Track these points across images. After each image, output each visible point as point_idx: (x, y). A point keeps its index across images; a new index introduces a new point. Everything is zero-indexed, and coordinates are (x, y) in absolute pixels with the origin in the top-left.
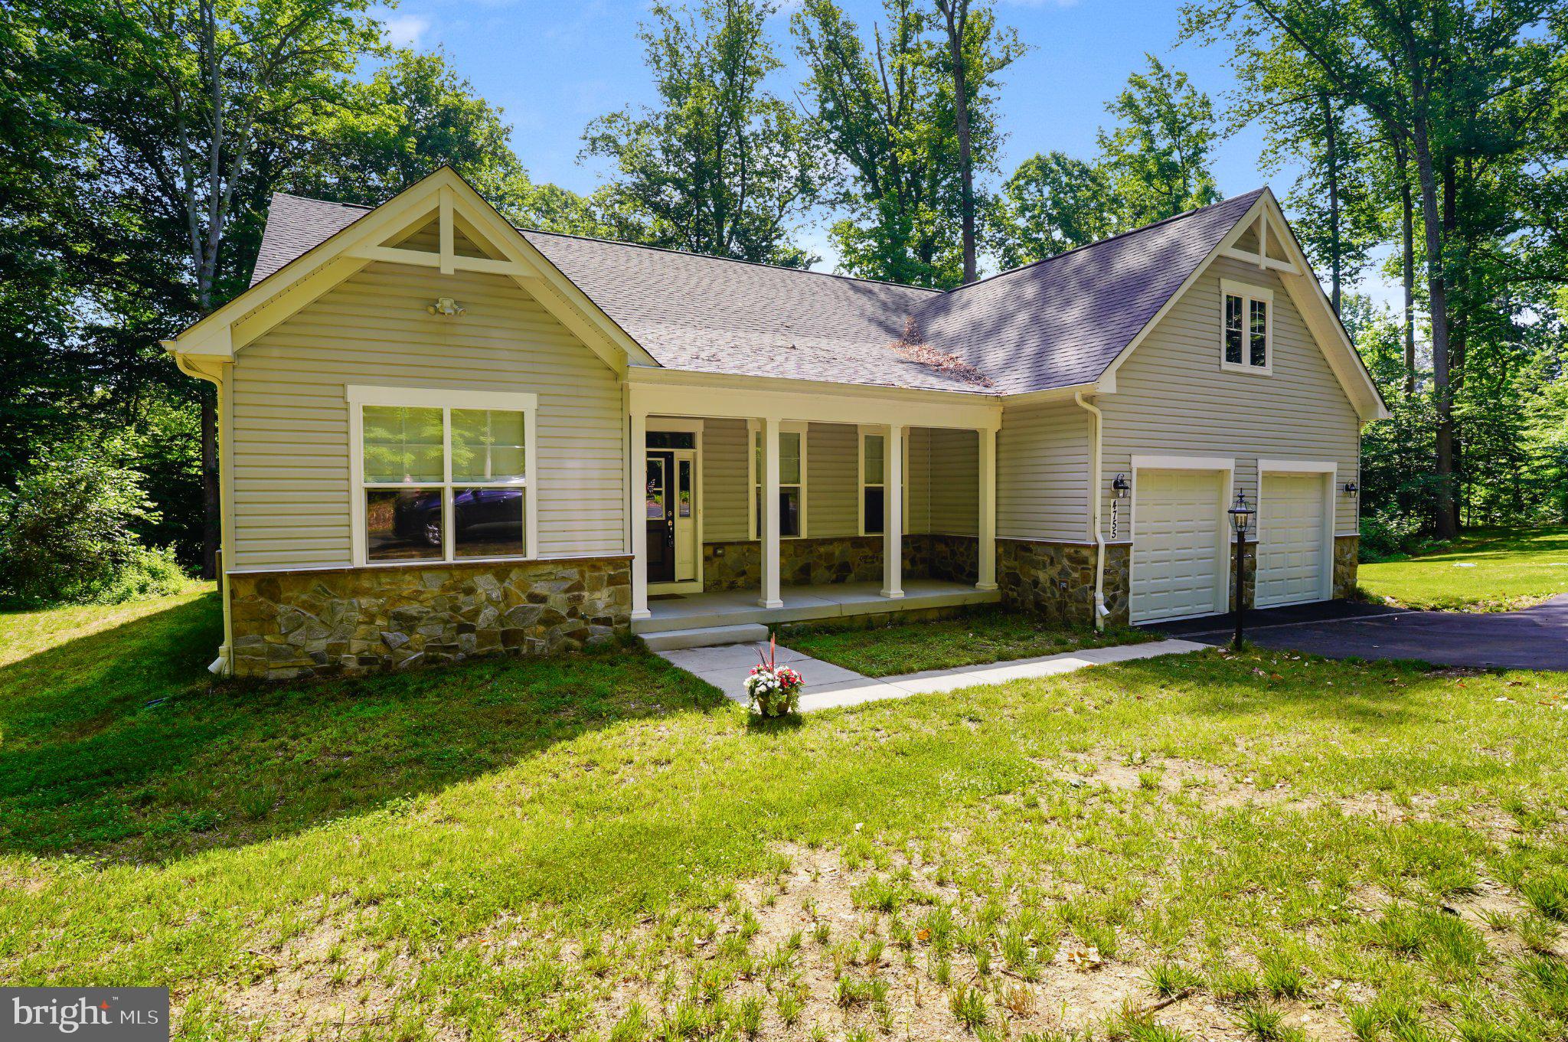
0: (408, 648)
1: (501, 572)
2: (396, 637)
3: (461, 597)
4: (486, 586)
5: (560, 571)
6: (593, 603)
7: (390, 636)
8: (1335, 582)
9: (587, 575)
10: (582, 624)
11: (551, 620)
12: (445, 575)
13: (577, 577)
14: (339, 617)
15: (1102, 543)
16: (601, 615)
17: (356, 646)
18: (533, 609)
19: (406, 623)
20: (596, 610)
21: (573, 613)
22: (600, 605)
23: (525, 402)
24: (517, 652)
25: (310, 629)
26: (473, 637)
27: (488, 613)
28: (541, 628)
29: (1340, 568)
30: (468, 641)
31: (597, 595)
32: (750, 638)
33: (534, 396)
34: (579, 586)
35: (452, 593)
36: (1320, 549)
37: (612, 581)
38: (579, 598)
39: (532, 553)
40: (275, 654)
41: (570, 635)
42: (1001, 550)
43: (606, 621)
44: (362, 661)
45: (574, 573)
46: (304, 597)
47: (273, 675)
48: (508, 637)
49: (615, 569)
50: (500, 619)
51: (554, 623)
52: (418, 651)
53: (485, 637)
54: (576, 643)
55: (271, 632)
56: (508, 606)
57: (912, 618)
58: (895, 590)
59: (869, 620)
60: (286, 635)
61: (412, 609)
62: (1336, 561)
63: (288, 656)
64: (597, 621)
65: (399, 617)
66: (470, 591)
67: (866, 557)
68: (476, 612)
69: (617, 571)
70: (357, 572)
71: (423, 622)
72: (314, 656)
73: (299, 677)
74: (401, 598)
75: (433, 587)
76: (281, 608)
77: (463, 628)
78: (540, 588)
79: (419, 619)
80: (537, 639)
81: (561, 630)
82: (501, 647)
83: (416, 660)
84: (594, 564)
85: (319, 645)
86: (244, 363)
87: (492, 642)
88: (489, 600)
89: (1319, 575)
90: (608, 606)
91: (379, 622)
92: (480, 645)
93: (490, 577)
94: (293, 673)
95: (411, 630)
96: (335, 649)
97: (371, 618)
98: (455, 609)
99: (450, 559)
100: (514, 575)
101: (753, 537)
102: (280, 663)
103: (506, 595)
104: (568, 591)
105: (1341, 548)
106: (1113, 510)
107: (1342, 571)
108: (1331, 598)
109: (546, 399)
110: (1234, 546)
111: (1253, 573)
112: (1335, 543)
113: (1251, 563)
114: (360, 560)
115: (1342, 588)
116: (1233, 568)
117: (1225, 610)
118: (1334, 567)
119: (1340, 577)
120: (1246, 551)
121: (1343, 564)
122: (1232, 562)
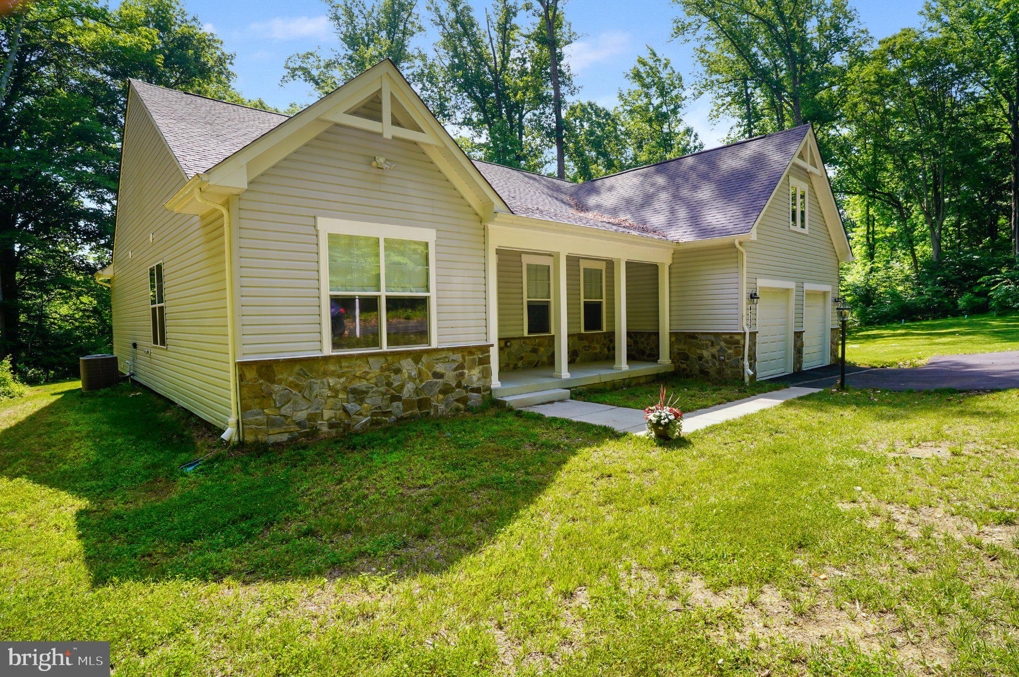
0: (360, 414)
1: (417, 357)
2: (352, 407)
3: (392, 375)
4: (407, 365)
5: (452, 356)
6: (470, 378)
7: (349, 406)
8: (831, 354)
9: (467, 358)
10: (464, 393)
11: (446, 390)
12: (382, 360)
13: (461, 360)
14: (314, 394)
15: (747, 331)
16: (475, 386)
17: (327, 414)
18: (436, 383)
19: (359, 395)
20: (472, 383)
21: (459, 385)
22: (475, 378)
23: (428, 235)
24: (428, 413)
25: (295, 403)
26: (400, 404)
27: (410, 387)
28: (441, 396)
30: (397, 408)
31: (473, 372)
32: (561, 398)
33: (434, 231)
34: (461, 366)
35: (387, 373)
36: (823, 336)
37: (480, 362)
38: (462, 375)
39: (434, 344)
40: (271, 423)
41: (458, 400)
42: (673, 339)
43: (477, 390)
44: (331, 426)
45: (458, 357)
46: (291, 379)
47: (273, 439)
48: (423, 403)
49: (482, 353)
50: (417, 391)
51: (448, 393)
52: (366, 416)
53: (408, 404)
54: (462, 406)
55: (269, 407)
56: (421, 381)
58: (623, 365)
60: (279, 408)
61: (361, 384)
62: (831, 342)
63: (281, 424)
64: (473, 390)
65: (354, 391)
66: (398, 371)
68: (402, 387)
69: (486, 355)
70: (326, 359)
71: (370, 395)
72: (299, 424)
73: (290, 440)
74: (355, 378)
75: (375, 368)
76: (276, 387)
77: (395, 398)
78: (440, 368)
79: (367, 392)
80: (440, 404)
81: (452, 397)
82: (416, 411)
83: (366, 422)
84: (470, 350)
85: (302, 415)
86: (246, 196)
87: (412, 408)
88: (410, 377)
89: (823, 351)
90: (479, 379)
91: (341, 396)
92: (405, 410)
93: (409, 360)
94: (285, 437)
95: (361, 401)
96: (312, 418)
97: (336, 392)
98: (389, 384)
99: (385, 348)
100: (424, 359)
101: (526, 334)
102: (277, 430)
103: (420, 373)
104: (456, 369)
105: (833, 336)
106: (750, 311)
107: (833, 348)
108: (829, 364)
109: (441, 234)
110: (794, 334)
111: (802, 350)
112: (829, 332)
113: (801, 343)
114: (327, 351)
115: (833, 357)
116: (795, 346)
117: (791, 371)
118: (831, 346)
119: (832, 351)
120: (800, 337)
121: (834, 344)
122: (794, 343)
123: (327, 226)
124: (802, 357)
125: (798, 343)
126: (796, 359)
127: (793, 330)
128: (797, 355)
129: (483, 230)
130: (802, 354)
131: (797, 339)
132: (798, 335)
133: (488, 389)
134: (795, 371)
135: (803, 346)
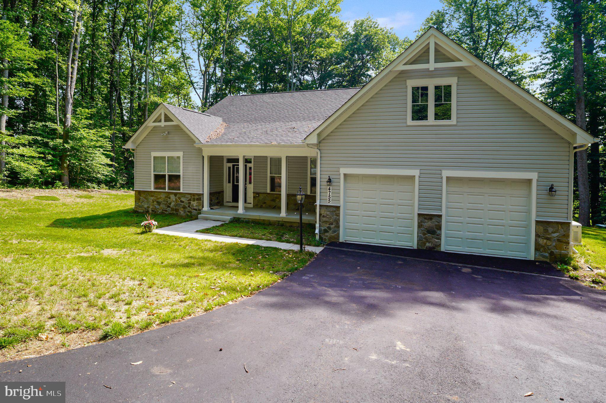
1: (175, 194)
3: (168, 199)
4: (173, 197)
5: (187, 196)
6: (193, 205)
7: (156, 206)
8: (536, 249)
9: (192, 197)
10: (191, 210)
11: (184, 207)
12: (166, 194)
14: (149, 201)
15: (318, 204)
16: (195, 208)
17: (151, 207)
18: (181, 204)
19: (159, 203)
21: (189, 206)
22: (195, 205)
23: (180, 154)
24: (178, 214)
25: (145, 202)
26: (170, 209)
27: (173, 204)
28: (182, 209)
30: (169, 209)
31: (194, 202)
33: (182, 153)
34: (190, 200)
37: (198, 199)
38: (190, 203)
39: (181, 191)
40: (140, 207)
41: (188, 212)
43: (196, 210)
44: (152, 211)
45: (189, 196)
46: (144, 196)
47: (140, 211)
48: (176, 210)
49: (198, 196)
50: (175, 206)
52: (160, 210)
53: (173, 209)
54: (189, 214)
56: (176, 202)
57: (288, 225)
58: (283, 213)
59: (270, 222)
60: (141, 203)
61: (160, 200)
62: (537, 235)
63: (142, 207)
64: (194, 209)
65: (157, 202)
66: (170, 198)
67: (310, 202)
68: (170, 204)
69: (199, 197)
70: (152, 192)
72: (145, 208)
74: (158, 198)
75: (163, 196)
76: (141, 197)
77: (168, 207)
78: (182, 199)
79: (161, 203)
80: (181, 211)
81: (187, 210)
82: (175, 212)
83: (160, 212)
84: (194, 195)
85: (146, 206)
86: (138, 149)
87: (173, 211)
88: (173, 200)
90: (196, 206)
91: (155, 203)
92: (171, 211)
93: (173, 195)
94: (142, 211)
95: (160, 205)
96: (148, 207)
97: (153, 202)
98: (167, 202)
99: (167, 190)
100: (178, 196)
101: (268, 191)
102: (140, 209)
103: (176, 200)
104: (188, 201)
105: (544, 230)
106: (328, 191)
107: (546, 244)
108: (533, 259)
109: (185, 153)
110: (419, 215)
111: (438, 232)
112: (536, 225)
113: (436, 225)
114: (152, 189)
115: (547, 254)
116: (420, 226)
117: (415, 247)
118: (536, 240)
119: (543, 247)
120: (431, 219)
121: (548, 239)
122: (419, 223)
123: (153, 154)
124: (440, 239)
125: (428, 224)
126: (424, 238)
127: (416, 212)
128: (424, 234)
129: (200, 150)
130: (440, 235)
131: (426, 221)
132: (428, 217)
133: (200, 210)
134: (421, 248)
135: (440, 228)
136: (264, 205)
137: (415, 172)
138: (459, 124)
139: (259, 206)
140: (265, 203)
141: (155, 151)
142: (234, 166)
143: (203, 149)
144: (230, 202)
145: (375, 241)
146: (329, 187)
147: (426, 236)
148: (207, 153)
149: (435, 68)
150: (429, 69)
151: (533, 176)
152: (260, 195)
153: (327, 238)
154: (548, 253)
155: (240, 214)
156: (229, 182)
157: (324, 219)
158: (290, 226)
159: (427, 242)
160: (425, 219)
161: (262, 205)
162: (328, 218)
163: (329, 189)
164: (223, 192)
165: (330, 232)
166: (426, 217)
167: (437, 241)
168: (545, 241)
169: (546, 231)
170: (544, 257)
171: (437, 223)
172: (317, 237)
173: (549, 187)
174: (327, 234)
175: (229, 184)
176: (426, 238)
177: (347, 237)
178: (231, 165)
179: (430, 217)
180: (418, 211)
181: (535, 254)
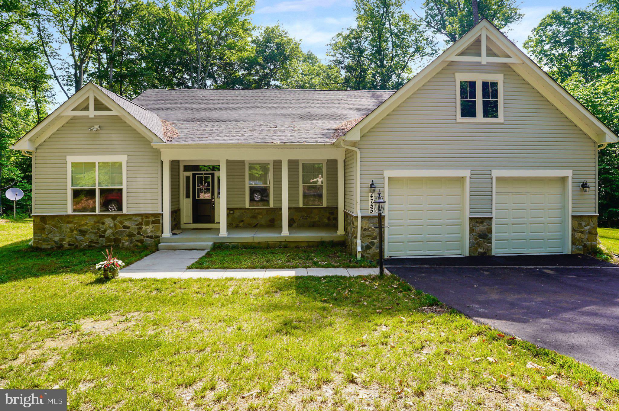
0: (83, 241)
1: (114, 217)
2: (79, 237)
3: (101, 226)
4: (109, 222)
5: (135, 218)
6: (146, 230)
7: (78, 237)
8: (573, 243)
9: (144, 219)
10: (142, 237)
11: (131, 235)
12: (95, 218)
13: (141, 220)
14: (63, 230)
15: (360, 215)
16: (149, 235)
17: (68, 239)
18: (125, 231)
19: (83, 233)
20: (147, 233)
21: (139, 233)
22: (149, 231)
23: (122, 159)
24: (119, 245)
25: (55, 233)
26: (104, 239)
27: (109, 232)
28: (127, 238)
29: (577, 235)
30: (102, 241)
31: (147, 227)
33: (125, 156)
34: (141, 224)
35: (98, 224)
36: (563, 222)
37: (153, 222)
38: (141, 228)
39: (125, 211)
40: (44, 240)
41: (138, 241)
42: (345, 217)
43: (151, 237)
44: (69, 245)
45: (139, 219)
46: (53, 223)
47: (44, 247)
48: (116, 240)
49: (155, 218)
50: (113, 234)
51: (132, 237)
52: (86, 243)
53: (108, 240)
54: (139, 244)
55: (44, 234)
56: (116, 229)
57: (293, 245)
58: (285, 232)
59: (268, 244)
60: (48, 234)
61: (85, 228)
62: (573, 230)
63: (48, 241)
64: (148, 237)
65: (80, 231)
66: (103, 223)
68: (105, 231)
69: (157, 219)
70: (68, 216)
71: (88, 233)
72: (55, 242)
73: (51, 248)
74: (81, 225)
75: (91, 222)
76: (47, 226)
77: (101, 236)
78: (127, 224)
79: (86, 232)
80: (126, 242)
81: (135, 239)
82: (113, 243)
83: (85, 246)
84: (147, 216)
85: (57, 239)
86: (38, 151)
87: (110, 242)
88: (109, 227)
89: (563, 238)
90: (152, 231)
91: (75, 232)
92: (106, 242)
93: (110, 219)
94: (49, 247)
95: (84, 236)
96: (62, 240)
97: (72, 231)
98: (99, 229)
99: (97, 212)
100: (118, 219)
101: (247, 206)
102: (46, 243)
103: (115, 225)
104: (137, 225)
105: (579, 224)
106: (370, 198)
107: (580, 237)
108: (571, 253)
109: (130, 157)
110: (471, 219)
111: (489, 235)
112: (572, 220)
113: (487, 229)
114: (70, 212)
115: (581, 247)
116: (471, 231)
117: (467, 255)
118: (573, 235)
119: (578, 240)
120: (482, 222)
121: (582, 232)
122: (470, 228)
123: (71, 159)
124: (491, 243)
125: (480, 228)
126: (476, 244)
127: (467, 215)
128: (476, 239)
129: (157, 153)
130: (490, 239)
131: (478, 225)
132: (480, 220)
133: (158, 237)
134: (473, 255)
135: (491, 232)
136: (241, 224)
137: (466, 173)
138: (506, 122)
139: (234, 225)
140: (243, 221)
141: (73, 153)
142: (194, 175)
143: (161, 150)
144: (190, 223)
145: (422, 253)
146: (370, 194)
147: (478, 241)
148: (167, 156)
149: (487, 63)
150: (480, 63)
151: (568, 173)
152: (235, 211)
153: (369, 256)
154: (582, 245)
155: (224, 238)
156: (188, 196)
157: (366, 233)
158: (296, 247)
159: (479, 247)
160: (477, 222)
161: (238, 225)
162: (370, 231)
163: (372, 196)
164: (179, 210)
165: (374, 248)
166: (477, 220)
167: (488, 245)
168: (580, 234)
169: (580, 224)
170: (579, 249)
171: (488, 227)
172: (359, 256)
173: (581, 184)
174: (369, 251)
175: (188, 200)
176: (477, 243)
177: (391, 252)
178: (190, 174)
179: (481, 220)
180: (470, 215)
181: (572, 248)
